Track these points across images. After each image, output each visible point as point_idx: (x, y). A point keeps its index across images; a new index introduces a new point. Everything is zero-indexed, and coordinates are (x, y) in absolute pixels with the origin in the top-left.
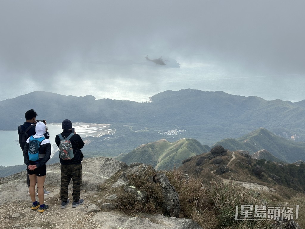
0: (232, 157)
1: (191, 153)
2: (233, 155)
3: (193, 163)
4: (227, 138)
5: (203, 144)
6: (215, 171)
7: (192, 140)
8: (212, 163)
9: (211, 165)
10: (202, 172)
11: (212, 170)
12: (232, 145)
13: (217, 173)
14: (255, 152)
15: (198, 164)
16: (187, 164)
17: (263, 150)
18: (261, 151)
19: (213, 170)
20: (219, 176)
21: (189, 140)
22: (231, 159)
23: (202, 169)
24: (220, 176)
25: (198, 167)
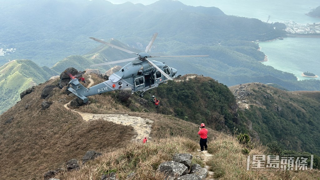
0: (89, 82)
1: (26, 78)
2: (90, 80)
3: (36, 96)
4: (70, 56)
5: (40, 65)
6: (69, 103)
7: (25, 62)
8: (64, 93)
9: (63, 96)
10: (51, 106)
11: (65, 103)
12: (78, 64)
13: (72, 105)
14: (107, 70)
15: (44, 96)
16: (27, 97)
17: (117, 66)
18: (114, 69)
19: (67, 103)
20: (75, 110)
21: (21, 61)
22: (88, 85)
23: (51, 103)
24: (77, 109)
25: (44, 101)
